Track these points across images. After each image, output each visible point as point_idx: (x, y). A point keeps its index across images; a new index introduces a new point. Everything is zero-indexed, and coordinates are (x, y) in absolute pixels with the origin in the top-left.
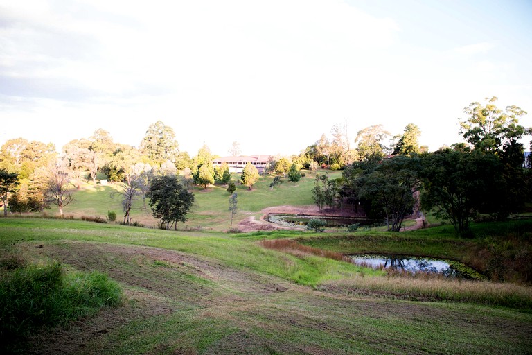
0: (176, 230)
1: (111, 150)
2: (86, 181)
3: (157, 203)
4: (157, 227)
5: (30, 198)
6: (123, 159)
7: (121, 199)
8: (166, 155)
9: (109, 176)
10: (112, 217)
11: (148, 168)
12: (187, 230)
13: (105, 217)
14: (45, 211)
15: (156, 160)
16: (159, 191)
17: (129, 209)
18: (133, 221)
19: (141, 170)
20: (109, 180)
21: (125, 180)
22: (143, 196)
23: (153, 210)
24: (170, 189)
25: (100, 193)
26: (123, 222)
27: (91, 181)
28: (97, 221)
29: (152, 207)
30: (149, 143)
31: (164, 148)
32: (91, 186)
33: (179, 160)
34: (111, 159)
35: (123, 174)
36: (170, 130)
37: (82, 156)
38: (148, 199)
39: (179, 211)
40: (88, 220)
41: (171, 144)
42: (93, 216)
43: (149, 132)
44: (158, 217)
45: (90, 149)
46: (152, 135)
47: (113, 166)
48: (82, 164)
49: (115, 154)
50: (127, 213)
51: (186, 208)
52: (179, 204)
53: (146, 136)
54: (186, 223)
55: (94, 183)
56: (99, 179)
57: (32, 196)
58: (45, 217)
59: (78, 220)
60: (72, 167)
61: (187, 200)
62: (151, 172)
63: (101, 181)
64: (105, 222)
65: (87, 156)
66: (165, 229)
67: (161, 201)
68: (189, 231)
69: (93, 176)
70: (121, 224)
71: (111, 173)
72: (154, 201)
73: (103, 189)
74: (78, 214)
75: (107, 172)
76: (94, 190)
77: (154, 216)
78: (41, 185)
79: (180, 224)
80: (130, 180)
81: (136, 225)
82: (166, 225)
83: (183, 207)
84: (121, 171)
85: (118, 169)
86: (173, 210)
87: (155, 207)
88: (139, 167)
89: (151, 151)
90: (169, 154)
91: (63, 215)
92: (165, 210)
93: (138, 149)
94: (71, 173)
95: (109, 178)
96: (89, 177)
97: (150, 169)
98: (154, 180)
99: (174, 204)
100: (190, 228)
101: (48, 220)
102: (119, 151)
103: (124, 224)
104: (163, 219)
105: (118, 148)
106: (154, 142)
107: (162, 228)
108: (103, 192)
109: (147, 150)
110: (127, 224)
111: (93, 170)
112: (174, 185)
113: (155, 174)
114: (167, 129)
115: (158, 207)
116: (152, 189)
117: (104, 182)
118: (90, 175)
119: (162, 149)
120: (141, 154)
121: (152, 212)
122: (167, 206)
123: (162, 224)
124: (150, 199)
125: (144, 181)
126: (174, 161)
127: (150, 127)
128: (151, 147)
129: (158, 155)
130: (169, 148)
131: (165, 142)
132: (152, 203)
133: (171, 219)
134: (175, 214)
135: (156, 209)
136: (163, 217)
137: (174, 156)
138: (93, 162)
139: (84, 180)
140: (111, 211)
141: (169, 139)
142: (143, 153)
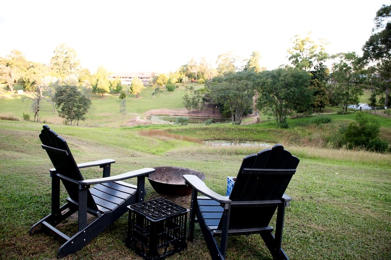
0: (78, 126)
1: (25, 66)
2: (6, 91)
3: (61, 107)
4: (62, 123)
6: (35, 73)
7: (31, 103)
8: (71, 71)
9: (25, 87)
10: (26, 118)
11: (54, 81)
12: (87, 125)
13: (20, 117)
15: (63, 74)
16: (63, 97)
17: (38, 110)
18: (42, 120)
19: (49, 82)
20: (25, 91)
21: (37, 90)
24: (71, 95)
25: (17, 100)
27: (9, 92)
28: (11, 119)
29: (58, 109)
30: (57, 61)
31: (69, 65)
32: (9, 95)
33: (82, 75)
34: (25, 73)
35: (35, 85)
36: (73, 51)
39: (79, 112)
41: (75, 62)
42: (8, 117)
43: (56, 52)
44: (63, 117)
45: (7, 66)
46: (58, 55)
47: (27, 79)
49: (28, 69)
51: (85, 110)
52: (79, 107)
53: (54, 55)
54: (86, 121)
55: (12, 92)
56: (16, 89)
61: (85, 104)
62: (57, 82)
63: (18, 91)
64: (18, 120)
65: (4, 71)
67: (65, 104)
69: (11, 87)
70: (32, 121)
71: (26, 84)
72: (59, 105)
73: (19, 97)
75: (22, 84)
76: (12, 98)
77: (60, 116)
79: (81, 122)
80: (41, 90)
81: (44, 123)
82: (70, 122)
83: (82, 109)
84: (34, 83)
85: (31, 81)
86: (75, 112)
87: (60, 109)
88: (47, 79)
90: (73, 70)
93: (48, 66)
95: (24, 88)
96: (8, 88)
97: (56, 80)
98: (58, 88)
99: (75, 107)
102: (32, 67)
103: (35, 121)
104: (67, 119)
105: (31, 65)
106: (61, 61)
107: (67, 125)
108: (19, 99)
109: (57, 67)
111: (11, 82)
112: (75, 92)
113: (60, 85)
114: (71, 50)
115: (63, 109)
116: (57, 95)
117: (21, 92)
118: (8, 86)
119: (67, 66)
120: (50, 70)
121: (58, 113)
122: (69, 109)
123: (66, 122)
124: (55, 103)
125: (52, 91)
126: (78, 76)
127: (57, 48)
128: (58, 65)
129: (64, 71)
130: (73, 65)
131: (70, 60)
132: (57, 106)
133: (74, 118)
134: (76, 115)
135: (60, 111)
136: (66, 116)
137: (77, 71)
138: (10, 75)
139: (3, 90)
140: (25, 114)
141: (72, 58)
142: (52, 69)
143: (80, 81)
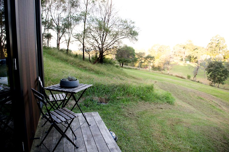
0: (218, 88)
1: (193, 48)
2: (181, 61)
3: (210, 74)
4: (209, 85)
5: (158, 66)
6: (197, 53)
7: (193, 70)
8: (219, 51)
9: (190, 60)
10: (189, 77)
11: (208, 57)
12: (224, 89)
13: (186, 77)
14: (163, 71)
15: (214, 54)
16: (212, 68)
17: (196, 74)
18: (197, 80)
19: (205, 58)
20: (190, 62)
21: (197, 62)
22: (204, 70)
23: (208, 77)
24: (218, 68)
25: (185, 66)
26: (193, 80)
28: (182, 78)
29: (208, 75)
30: (211, 46)
31: (219, 48)
32: (182, 64)
33: (227, 54)
34: (192, 52)
35: (196, 59)
36: (223, 39)
37: (180, 51)
38: (206, 72)
39: (221, 79)
40: (178, 77)
41: (223, 46)
42: (180, 76)
43: (212, 40)
44: (210, 80)
45: (184, 48)
46: (213, 42)
47: (193, 56)
48: (180, 54)
49: (194, 50)
50: (195, 76)
51: (225, 78)
52: (221, 76)
53: (210, 42)
54: (224, 85)
55: (184, 62)
56: (186, 61)
57: (159, 65)
58: (162, 73)
59: (174, 76)
60: (175, 55)
61: (226, 74)
62: (210, 59)
63: (187, 62)
64: (185, 79)
65: (182, 51)
66: (213, 86)
67: (213, 73)
68: (225, 89)
69: (183, 59)
70: (192, 80)
71: (191, 58)
72: (209, 73)
73: (187, 65)
74: (174, 74)
75: (190, 58)
76: (183, 65)
77: (208, 79)
78: (163, 62)
79: (221, 85)
80: (199, 62)
81: (198, 82)
82: (213, 84)
83: (224, 77)
84: (196, 58)
85: (195, 57)
86: (218, 78)
88: (204, 56)
89: (212, 49)
90: (221, 51)
91: (169, 74)
92: (214, 78)
93: (205, 48)
94: (175, 57)
95: (190, 61)
96: (182, 60)
97: (210, 57)
98: (210, 63)
99: (219, 75)
100: (226, 88)
101: (163, 75)
102: (196, 49)
103: (193, 81)
104: (212, 82)
105: (196, 47)
106: (214, 45)
107: (211, 86)
109: (210, 49)
110: (195, 81)
111: (184, 57)
112: (220, 66)
113: (212, 60)
114: (222, 38)
115: (211, 76)
116: (209, 67)
117: (188, 62)
118: (182, 59)
119: (217, 49)
120: (206, 50)
121: (207, 77)
122: (215, 76)
123: (211, 83)
124: (207, 72)
125: (206, 63)
126: (224, 54)
127: (213, 38)
128: (212, 48)
129: (215, 51)
130: (222, 48)
131: (220, 45)
132: (208, 73)
133: (217, 82)
134: (219, 80)
135: (209, 76)
136: (212, 80)
137: (223, 52)
138: (184, 53)
139: (180, 61)
140: (189, 75)
141: (222, 43)
142: (207, 50)
143: (224, 58)
